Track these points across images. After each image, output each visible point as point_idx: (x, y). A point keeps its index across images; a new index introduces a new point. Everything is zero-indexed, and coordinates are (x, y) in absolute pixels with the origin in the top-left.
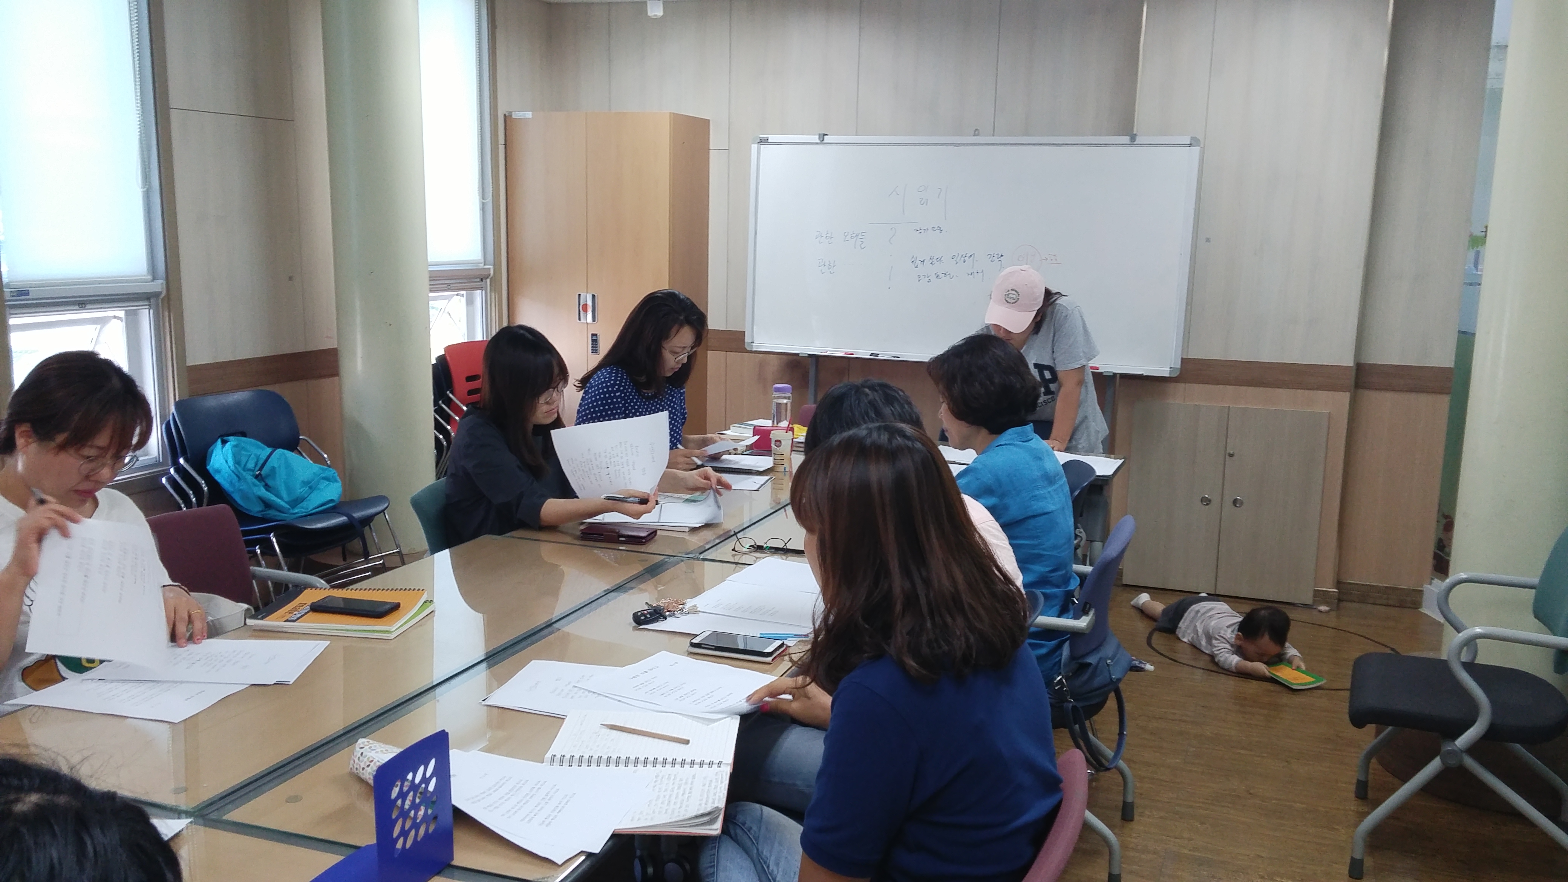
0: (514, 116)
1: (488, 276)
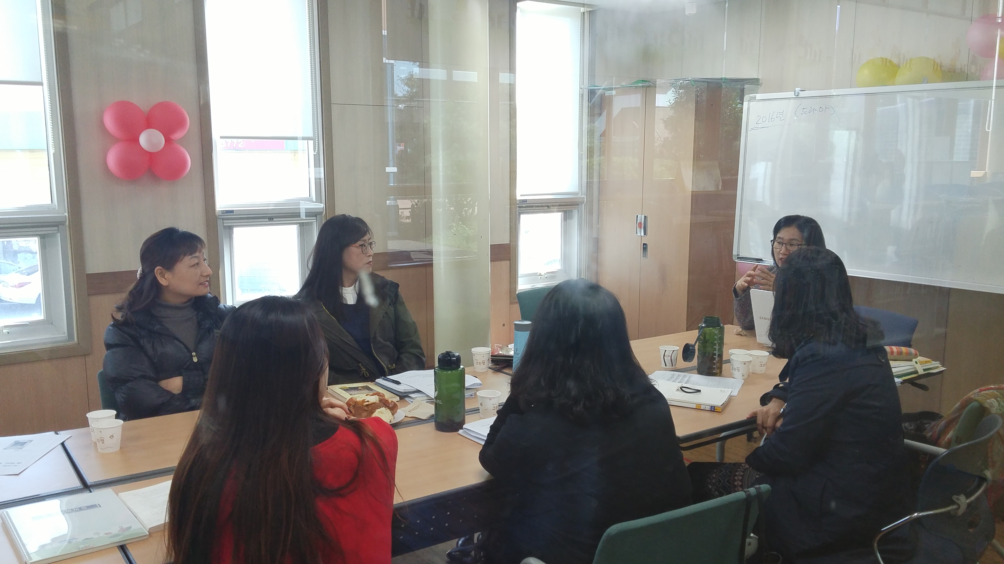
0: (606, 94)
1: (582, 203)
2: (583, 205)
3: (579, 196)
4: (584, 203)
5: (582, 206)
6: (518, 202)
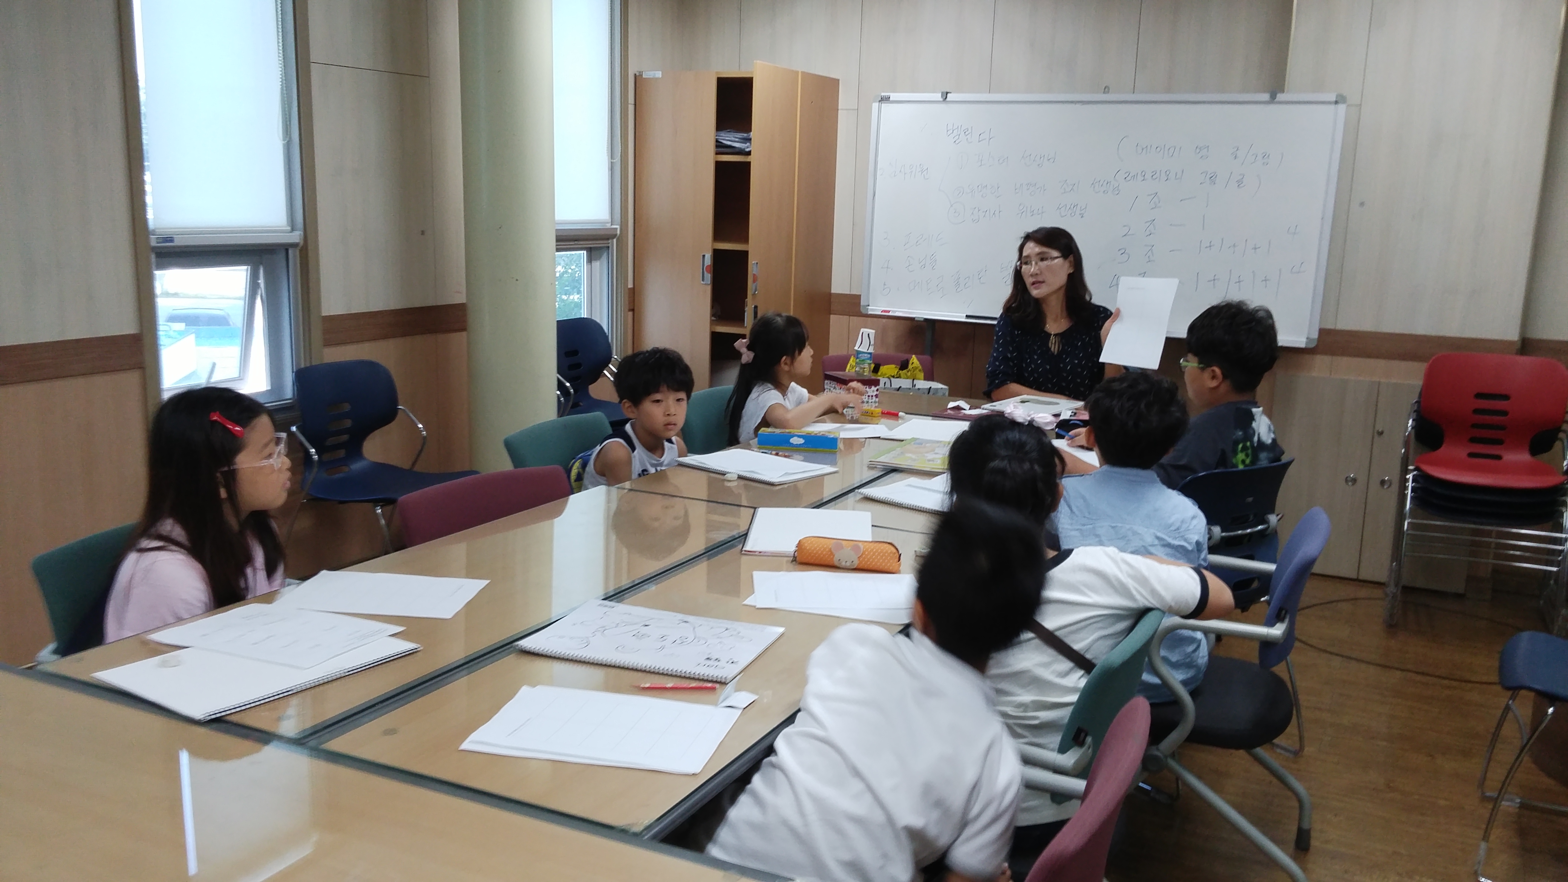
0: (644, 76)
1: (614, 236)
2: (615, 240)
3: (609, 226)
4: (617, 237)
5: (613, 241)
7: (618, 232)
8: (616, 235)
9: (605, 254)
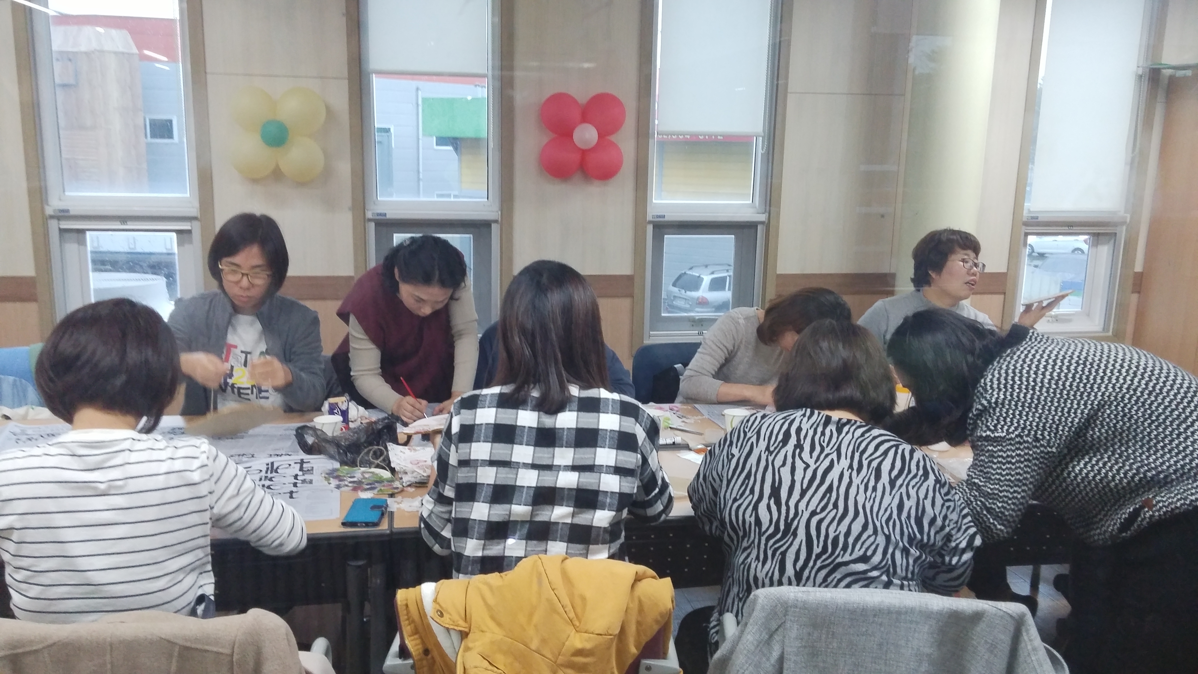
0: (1176, 76)
1: (1123, 223)
4: (1126, 226)
5: (1123, 229)
6: (1025, 219)
7: (1128, 220)
8: (1125, 222)
9: (1112, 241)
